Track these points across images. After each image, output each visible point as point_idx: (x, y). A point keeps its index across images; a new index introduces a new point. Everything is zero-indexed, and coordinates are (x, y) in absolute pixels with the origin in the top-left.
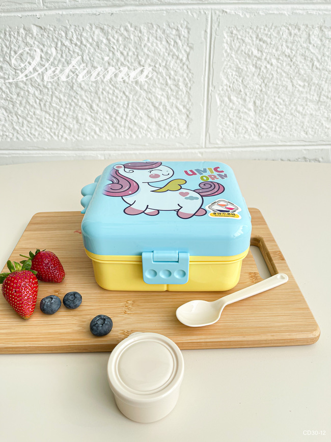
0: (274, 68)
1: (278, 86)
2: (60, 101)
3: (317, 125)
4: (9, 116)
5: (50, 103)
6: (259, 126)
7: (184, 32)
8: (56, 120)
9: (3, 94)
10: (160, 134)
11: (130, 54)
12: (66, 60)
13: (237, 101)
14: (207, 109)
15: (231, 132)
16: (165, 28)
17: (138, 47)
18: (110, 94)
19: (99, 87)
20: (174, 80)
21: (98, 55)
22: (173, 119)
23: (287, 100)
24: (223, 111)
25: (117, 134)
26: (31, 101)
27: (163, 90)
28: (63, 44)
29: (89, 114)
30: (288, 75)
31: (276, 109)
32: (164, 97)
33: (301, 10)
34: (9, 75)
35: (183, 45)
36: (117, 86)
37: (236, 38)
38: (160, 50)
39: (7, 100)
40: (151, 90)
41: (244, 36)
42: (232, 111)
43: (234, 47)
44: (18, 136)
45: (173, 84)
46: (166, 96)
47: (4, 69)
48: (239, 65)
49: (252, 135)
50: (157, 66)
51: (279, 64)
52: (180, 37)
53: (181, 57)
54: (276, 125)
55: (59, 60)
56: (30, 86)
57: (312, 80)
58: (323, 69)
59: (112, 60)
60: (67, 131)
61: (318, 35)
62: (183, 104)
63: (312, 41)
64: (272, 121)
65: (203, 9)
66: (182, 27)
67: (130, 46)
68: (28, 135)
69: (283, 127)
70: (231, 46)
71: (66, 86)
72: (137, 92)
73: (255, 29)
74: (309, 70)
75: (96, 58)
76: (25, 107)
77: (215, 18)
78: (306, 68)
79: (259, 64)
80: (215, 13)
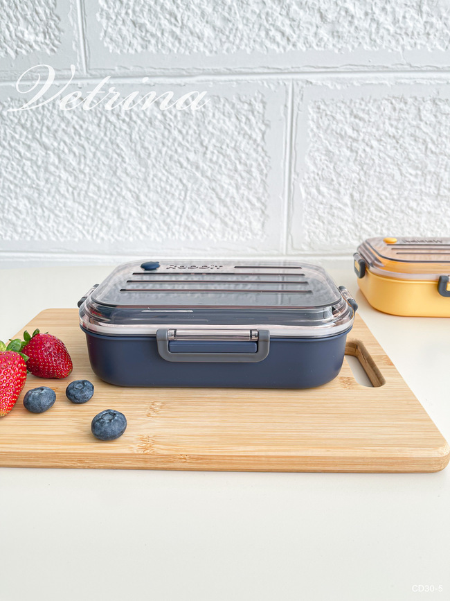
0: (375, 151)
1: (382, 175)
2: (98, 190)
3: (439, 227)
4: (33, 208)
5: (86, 192)
6: (359, 227)
7: (258, 107)
8: (91, 214)
9: (28, 180)
10: (226, 235)
11: (191, 132)
12: (110, 139)
13: (328, 193)
14: (289, 204)
15: (321, 234)
16: (234, 101)
17: (201, 124)
18: (163, 181)
19: (149, 173)
20: (246, 165)
21: (151, 133)
22: (244, 215)
23: (394, 192)
24: (310, 205)
25: (170, 234)
26: (63, 189)
27: (231, 177)
28: (108, 120)
29: (135, 208)
30: (394, 160)
31: (380, 204)
32: (232, 186)
33: (407, 79)
34: (38, 156)
35: (257, 123)
36: (172, 171)
37: (324, 114)
38: (228, 127)
39: (32, 187)
40: (215, 177)
41: (334, 112)
42: (321, 206)
43: (322, 125)
44: (42, 234)
45: (244, 170)
46: (234, 185)
47: (32, 149)
48: (330, 148)
49: (350, 238)
50: (224, 147)
51: (381, 147)
52: (253, 113)
53: (254, 136)
54: (383, 225)
55: (102, 140)
56: (62, 171)
57: (426, 167)
58: (441, 154)
59: (168, 139)
60: (105, 228)
61: (432, 110)
62: (256, 196)
63: (423, 118)
64: (377, 220)
65: (282, 79)
66: (256, 100)
67: (191, 123)
68: (54, 233)
69: (392, 229)
70: (318, 123)
71: (108, 171)
72: (196, 180)
73: (348, 104)
74: (421, 155)
75: (148, 137)
76: (54, 197)
77: (297, 90)
78: (418, 151)
79: (356, 147)
80: (298, 84)
